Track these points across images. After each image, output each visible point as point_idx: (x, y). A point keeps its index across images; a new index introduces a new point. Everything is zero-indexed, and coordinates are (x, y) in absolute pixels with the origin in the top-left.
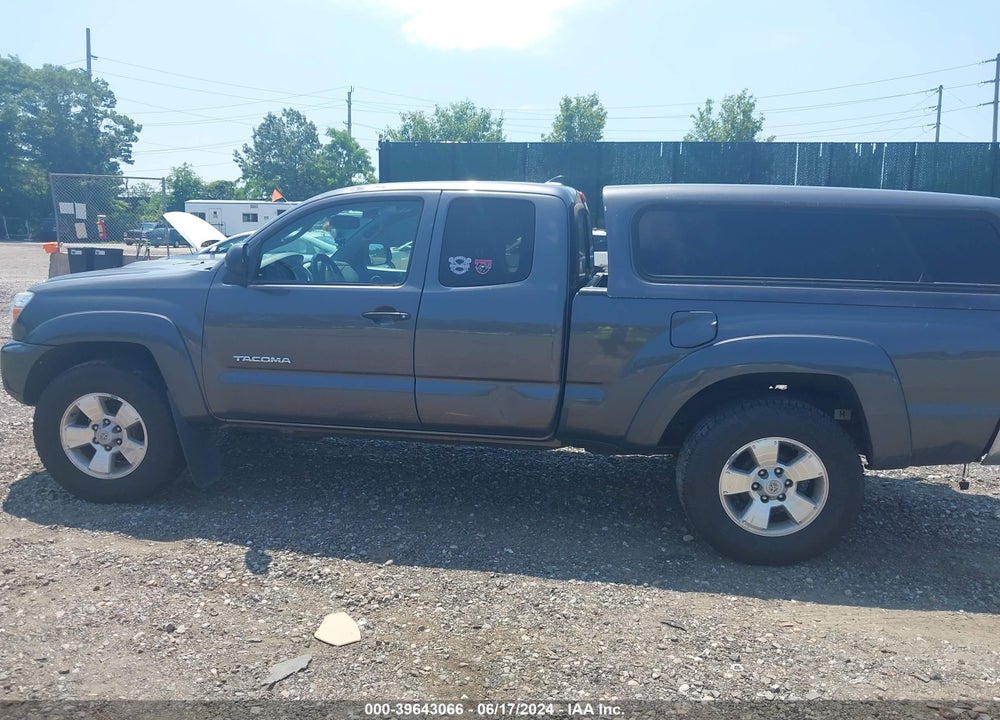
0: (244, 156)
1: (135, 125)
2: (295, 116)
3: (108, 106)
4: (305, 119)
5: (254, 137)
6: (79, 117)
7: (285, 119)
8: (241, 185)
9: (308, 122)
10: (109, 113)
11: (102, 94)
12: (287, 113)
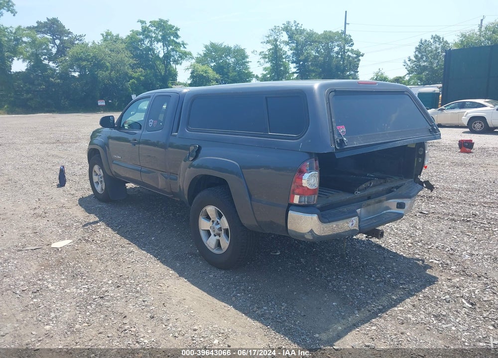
0: (409, 63)
1: (361, 54)
2: (437, 38)
3: (350, 46)
4: (443, 39)
5: (415, 52)
6: (338, 53)
7: (432, 41)
8: (407, 78)
9: (445, 40)
10: (350, 49)
11: (348, 41)
12: (433, 37)
